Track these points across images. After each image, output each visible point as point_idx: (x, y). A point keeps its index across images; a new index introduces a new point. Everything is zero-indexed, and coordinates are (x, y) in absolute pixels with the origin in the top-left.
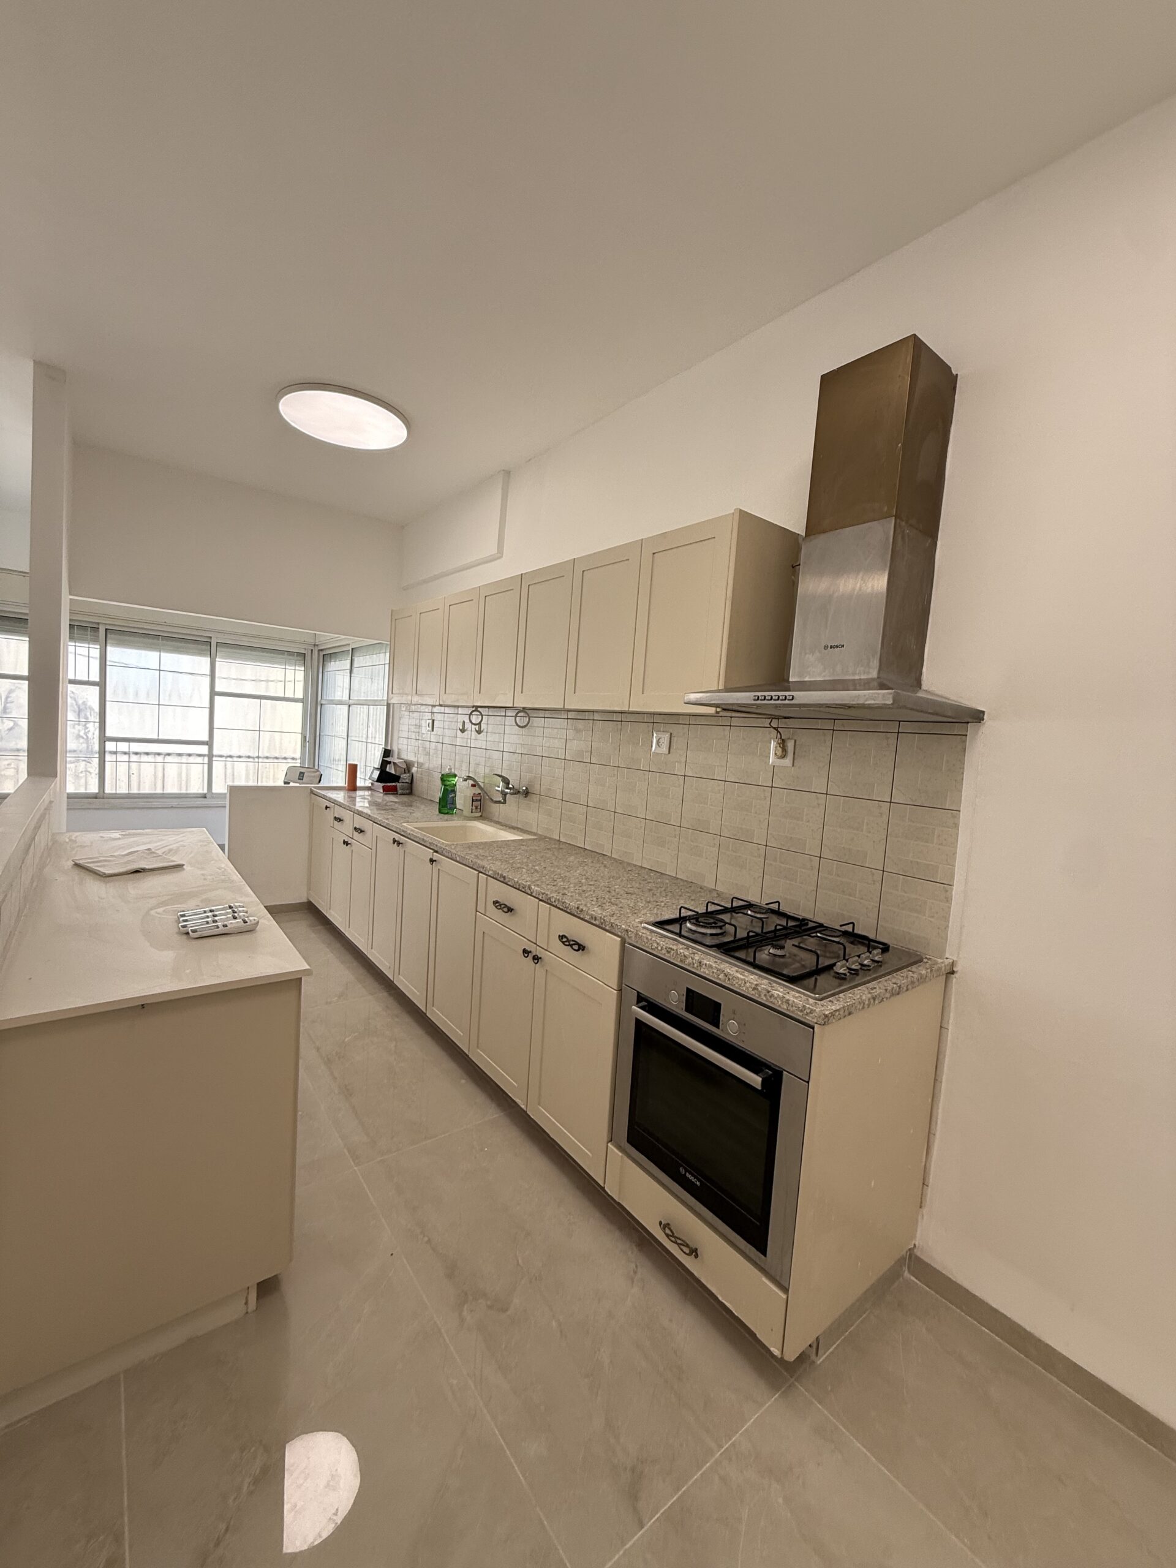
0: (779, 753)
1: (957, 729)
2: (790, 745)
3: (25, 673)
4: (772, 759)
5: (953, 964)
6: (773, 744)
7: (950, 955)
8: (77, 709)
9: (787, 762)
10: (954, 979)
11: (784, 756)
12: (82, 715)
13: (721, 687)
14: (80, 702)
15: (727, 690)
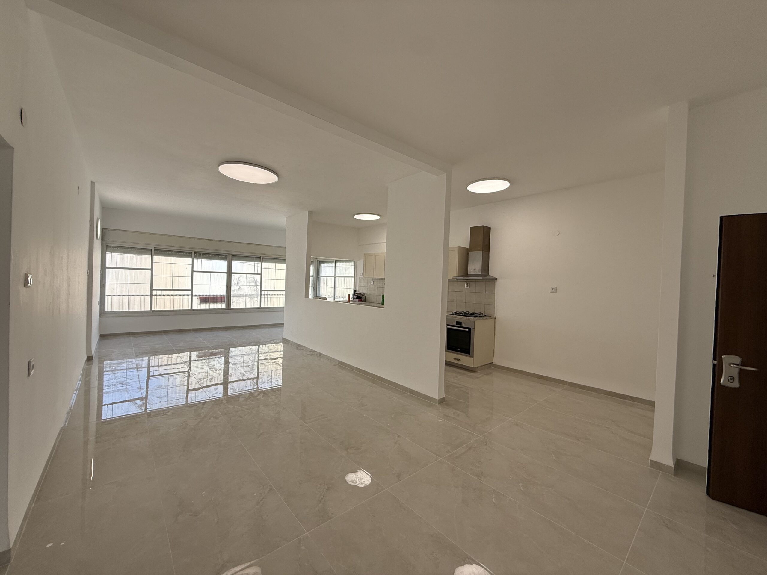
0: (467, 285)
1: (494, 281)
2: (469, 284)
3: (226, 271)
4: (466, 287)
5: (496, 317)
6: (466, 284)
7: (495, 316)
8: (254, 282)
9: (468, 287)
10: (496, 319)
11: (468, 286)
12: (256, 283)
13: (457, 276)
14: (255, 280)
15: (458, 276)
